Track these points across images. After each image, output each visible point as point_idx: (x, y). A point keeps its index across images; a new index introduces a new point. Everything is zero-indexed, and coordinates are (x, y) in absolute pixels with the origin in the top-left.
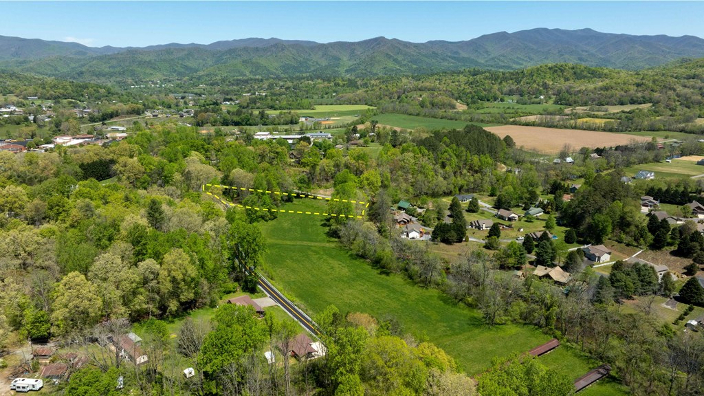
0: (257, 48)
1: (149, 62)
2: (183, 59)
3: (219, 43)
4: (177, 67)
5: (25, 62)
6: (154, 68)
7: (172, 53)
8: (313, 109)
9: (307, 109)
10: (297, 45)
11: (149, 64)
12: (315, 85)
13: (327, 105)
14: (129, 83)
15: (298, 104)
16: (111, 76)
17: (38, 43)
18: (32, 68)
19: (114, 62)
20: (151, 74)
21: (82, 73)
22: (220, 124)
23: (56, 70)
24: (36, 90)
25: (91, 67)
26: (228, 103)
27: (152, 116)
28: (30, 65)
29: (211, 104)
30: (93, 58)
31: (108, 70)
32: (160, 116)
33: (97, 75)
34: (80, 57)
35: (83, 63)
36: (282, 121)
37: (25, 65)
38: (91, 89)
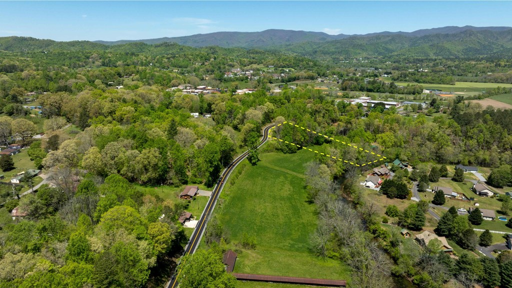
0: (447, 34)
1: (361, 45)
2: (386, 43)
3: (420, 31)
4: (380, 48)
5: (290, 45)
6: (363, 50)
7: (380, 38)
8: (452, 85)
9: (447, 84)
10: (487, 32)
11: (361, 47)
12: (475, 65)
13: (471, 82)
14: (341, 59)
15: (440, 80)
16: (333, 54)
17: (301, 32)
18: (291, 49)
19: (338, 45)
20: (359, 53)
21: (316, 52)
22: (358, 90)
23: (304, 50)
24: (274, 61)
25: (324, 48)
26: (386, 75)
27: (320, 82)
28: (291, 47)
29: (372, 76)
30: (328, 42)
31: (333, 50)
32: (325, 82)
33: (325, 53)
34: (321, 42)
35: (320, 45)
36: (405, 91)
37: (289, 47)
38: (304, 62)
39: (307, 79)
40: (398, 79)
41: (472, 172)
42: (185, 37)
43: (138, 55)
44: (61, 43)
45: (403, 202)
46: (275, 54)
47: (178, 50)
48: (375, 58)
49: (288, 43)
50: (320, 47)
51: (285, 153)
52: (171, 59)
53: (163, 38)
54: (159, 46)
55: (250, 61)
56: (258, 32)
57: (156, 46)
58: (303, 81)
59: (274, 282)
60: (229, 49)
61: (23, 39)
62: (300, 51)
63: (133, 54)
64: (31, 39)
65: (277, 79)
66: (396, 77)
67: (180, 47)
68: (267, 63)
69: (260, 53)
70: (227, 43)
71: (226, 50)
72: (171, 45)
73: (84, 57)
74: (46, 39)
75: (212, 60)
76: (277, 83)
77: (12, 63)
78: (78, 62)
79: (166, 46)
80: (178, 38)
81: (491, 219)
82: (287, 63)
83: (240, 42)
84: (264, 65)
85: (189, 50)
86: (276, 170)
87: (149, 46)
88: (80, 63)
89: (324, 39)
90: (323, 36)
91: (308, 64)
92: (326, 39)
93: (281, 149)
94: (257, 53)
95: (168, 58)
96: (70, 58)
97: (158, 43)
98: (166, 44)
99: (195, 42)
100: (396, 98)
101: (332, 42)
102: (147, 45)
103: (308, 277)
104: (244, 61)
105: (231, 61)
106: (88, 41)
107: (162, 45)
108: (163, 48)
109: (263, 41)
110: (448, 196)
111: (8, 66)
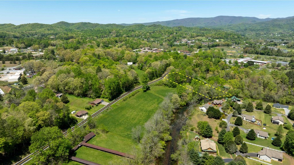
1: (279, 25)
5: (231, 25)
14: (261, 34)
16: (258, 31)
18: (230, 28)
19: (263, 25)
20: (277, 30)
21: (246, 30)
22: (254, 53)
23: (239, 28)
24: (212, 35)
25: (253, 27)
26: (284, 45)
27: (233, 48)
28: (231, 26)
29: (273, 45)
30: (256, 23)
31: (259, 28)
32: (236, 48)
33: (252, 30)
34: (252, 23)
35: (251, 25)
36: (287, 55)
37: (230, 26)
38: (232, 36)
39: (225, 45)
40: (291, 47)
41: (284, 108)
42: (169, 21)
43: (135, 31)
44: (102, 25)
45: (215, 121)
46: (217, 31)
47: (160, 29)
48: (287, 33)
49: (230, 24)
50: (250, 26)
51: (169, 87)
52: (152, 33)
53: (157, 22)
54: (151, 26)
55: (197, 35)
56: (212, 18)
57: (149, 26)
58: (221, 47)
59: (101, 150)
60: (190, 28)
61: (85, 23)
62: (236, 29)
63: (133, 31)
64: (89, 23)
65: (205, 46)
66: (290, 46)
67: (162, 27)
68: (207, 36)
69: (208, 30)
70: (193, 24)
71: (188, 28)
72: (157, 26)
73: (108, 32)
74: (95, 23)
75: (175, 34)
76: (205, 48)
77: (72, 35)
78: (104, 35)
79: (154, 26)
80: (164, 22)
81: (264, 138)
82: (220, 36)
83: (200, 24)
84: (205, 37)
85: (166, 28)
86: (156, 96)
87: (145, 26)
88: (105, 35)
89: (255, 21)
90: (254, 19)
91: (233, 37)
92: (256, 21)
93: (167, 85)
94: (206, 30)
95: (150, 33)
96: (102, 33)
97: (150, 25)
98: (155, 25)
99: (174, 24)
100: (277, 59)
101: (259, 23)
102: (144, 26)
103: (121, 151)
104: (194, 35)
105: (185, 35)
106: (115, 24)
107: (152, 26)
108: (152, 27)
109: (215, 23)
110: (249, 121)
111: (70, 37)
